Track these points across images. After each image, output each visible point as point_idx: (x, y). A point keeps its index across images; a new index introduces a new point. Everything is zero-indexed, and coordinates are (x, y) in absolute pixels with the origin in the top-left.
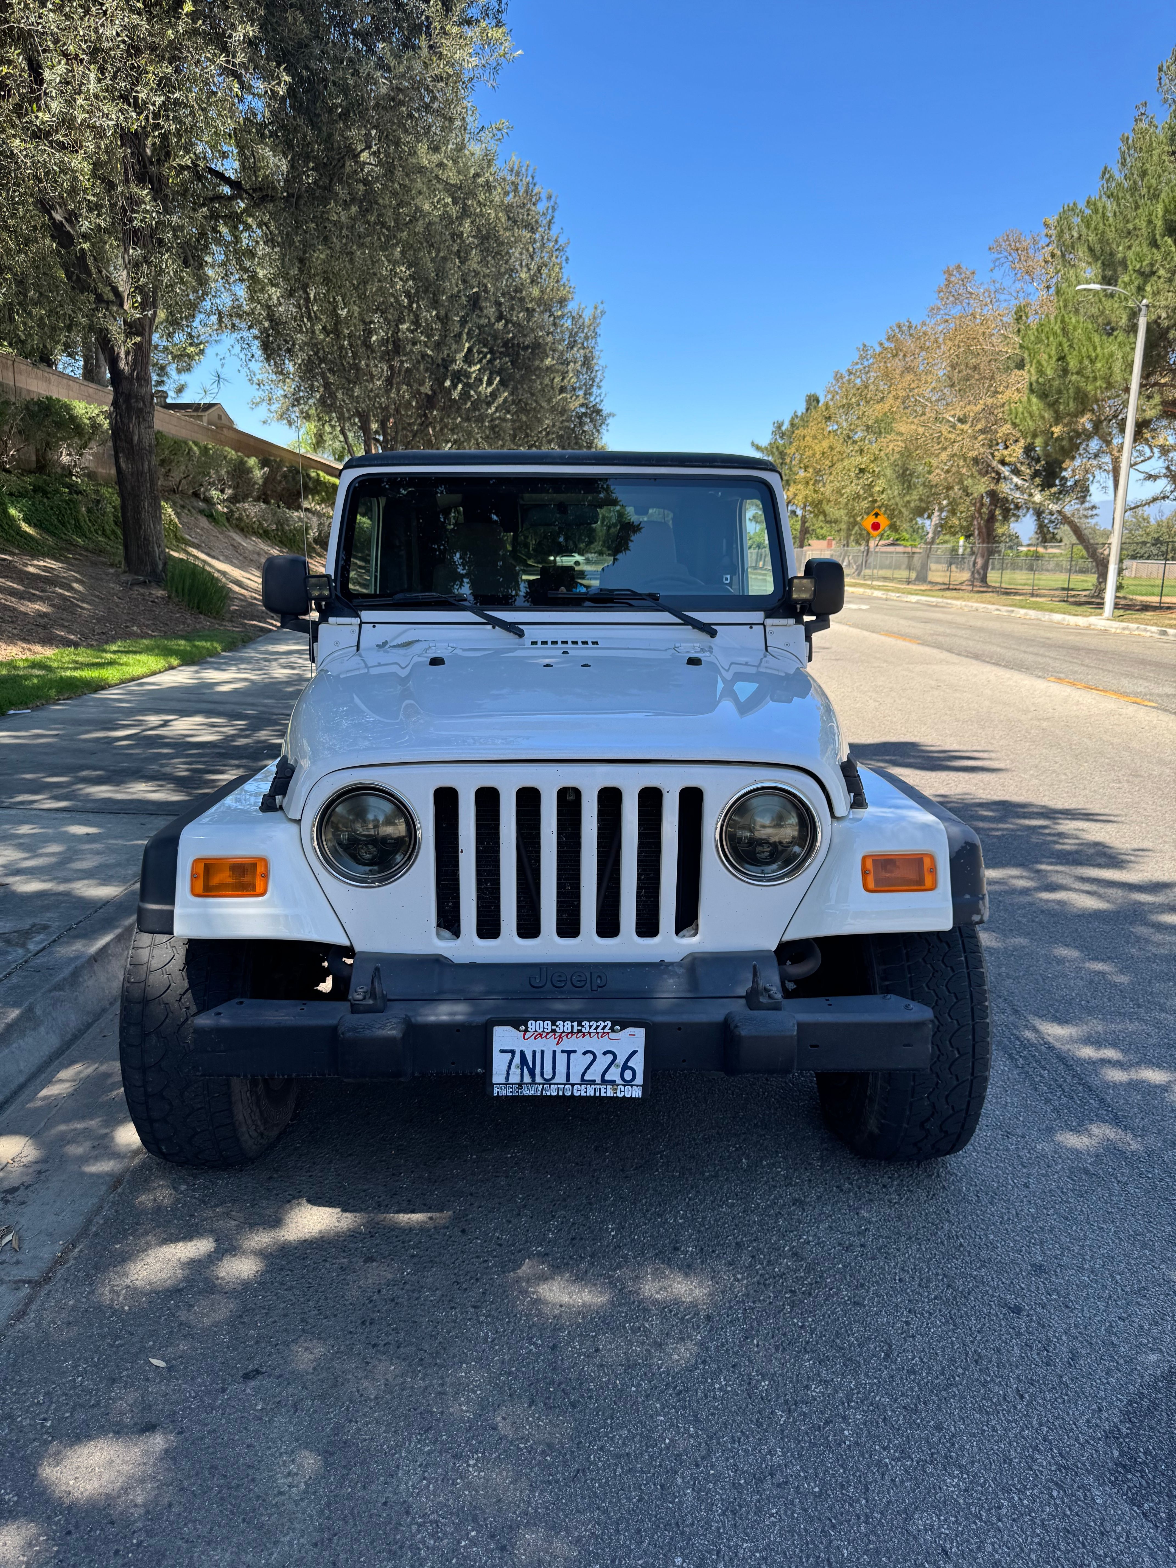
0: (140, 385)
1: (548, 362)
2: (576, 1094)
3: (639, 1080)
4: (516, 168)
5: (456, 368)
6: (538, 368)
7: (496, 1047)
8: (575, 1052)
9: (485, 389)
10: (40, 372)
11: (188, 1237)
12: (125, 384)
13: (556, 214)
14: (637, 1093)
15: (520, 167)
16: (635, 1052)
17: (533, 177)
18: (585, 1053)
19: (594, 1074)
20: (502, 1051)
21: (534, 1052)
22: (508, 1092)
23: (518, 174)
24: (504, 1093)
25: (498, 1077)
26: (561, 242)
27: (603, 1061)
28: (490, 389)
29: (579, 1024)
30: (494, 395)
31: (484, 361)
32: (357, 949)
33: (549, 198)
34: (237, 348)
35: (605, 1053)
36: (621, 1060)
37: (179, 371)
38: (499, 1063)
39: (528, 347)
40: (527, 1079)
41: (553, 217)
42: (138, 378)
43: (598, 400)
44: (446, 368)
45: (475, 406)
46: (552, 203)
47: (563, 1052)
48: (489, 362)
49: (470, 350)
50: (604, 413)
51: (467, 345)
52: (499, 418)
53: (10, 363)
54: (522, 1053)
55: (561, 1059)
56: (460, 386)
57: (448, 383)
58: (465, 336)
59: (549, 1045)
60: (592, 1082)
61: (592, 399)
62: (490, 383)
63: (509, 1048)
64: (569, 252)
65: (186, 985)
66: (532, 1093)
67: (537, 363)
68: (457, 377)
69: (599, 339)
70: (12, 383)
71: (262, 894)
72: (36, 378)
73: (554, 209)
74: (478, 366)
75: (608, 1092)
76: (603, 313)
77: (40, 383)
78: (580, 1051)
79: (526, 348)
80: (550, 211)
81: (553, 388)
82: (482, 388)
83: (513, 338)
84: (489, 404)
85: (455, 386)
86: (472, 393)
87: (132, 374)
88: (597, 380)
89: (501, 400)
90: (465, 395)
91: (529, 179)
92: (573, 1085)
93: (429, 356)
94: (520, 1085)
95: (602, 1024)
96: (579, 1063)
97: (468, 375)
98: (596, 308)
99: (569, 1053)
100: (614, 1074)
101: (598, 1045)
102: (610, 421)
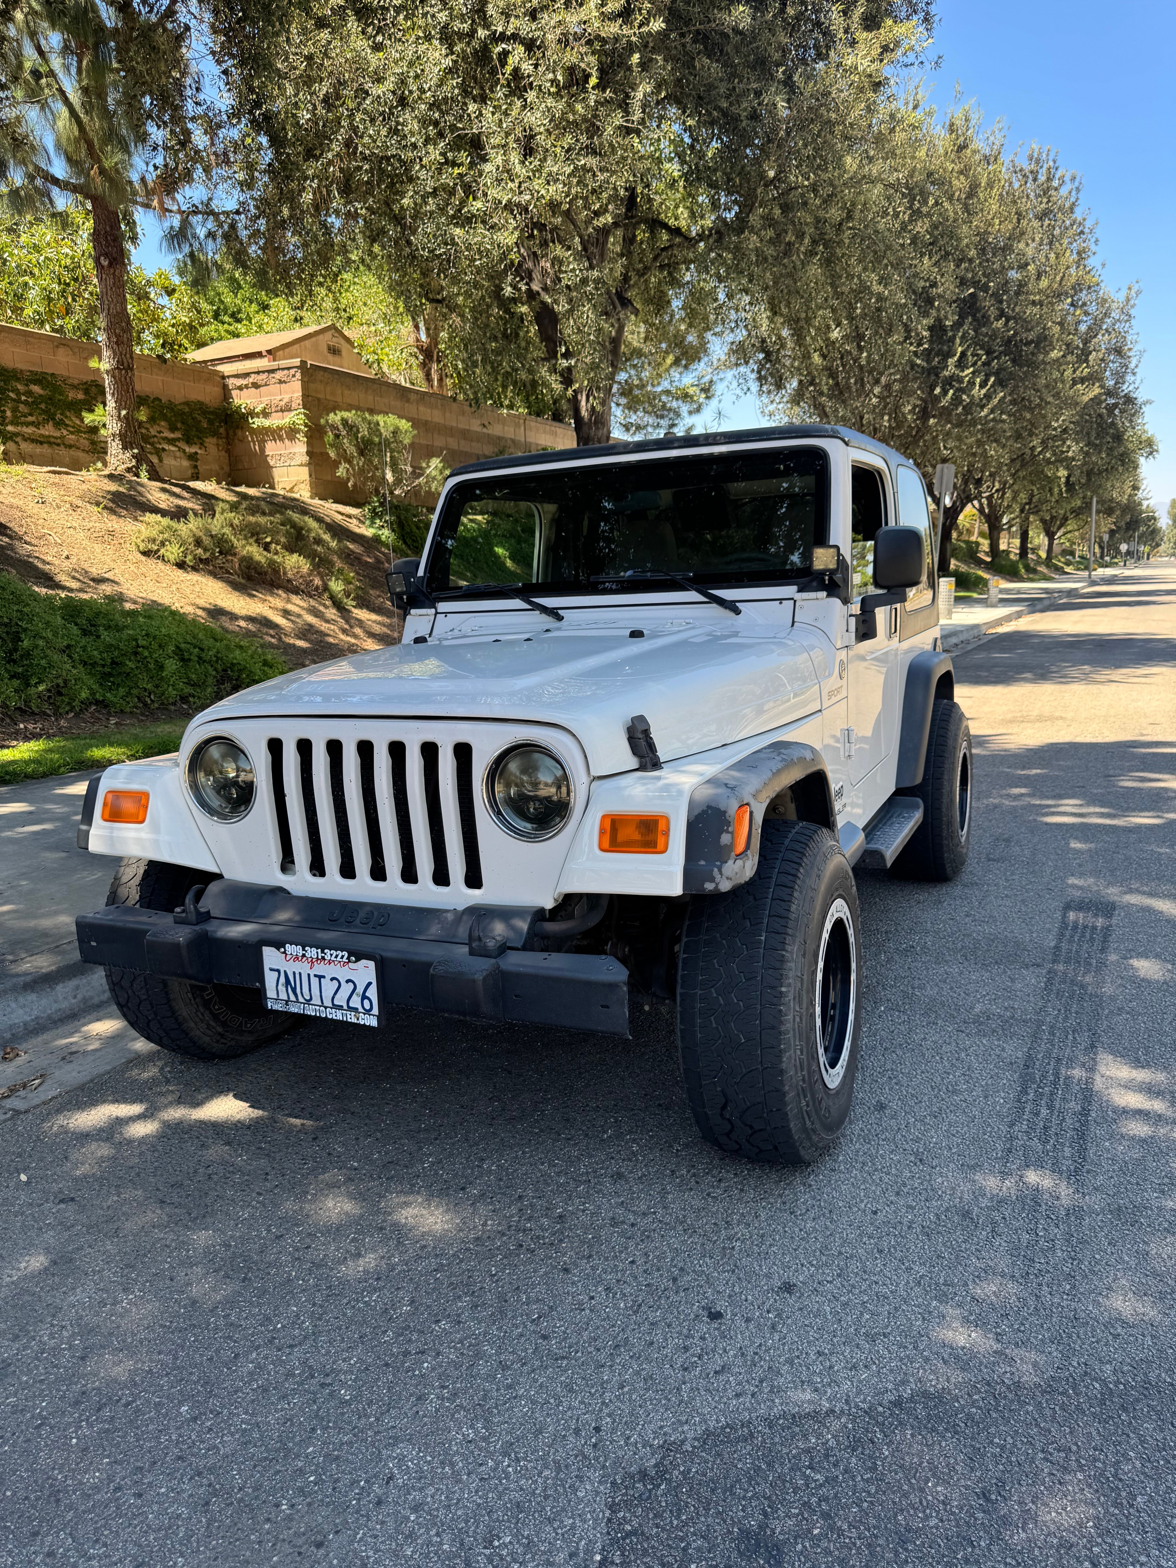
0: (597, 428)
1: (1055, 354)
2: (330, 1017)
3: (375, 1011)
4: (1035, 155)
5: (947, 373)
6: (1044, 362)
7: (267, 965)
8: (324, 977)
9: (978, 392)
10: (548, 427)
11: (133, 1102)
12: (585, 429)
13: (1080, 196)
14: (373, 1022)
15: (1040, 153)
16: (370, 984)
17: (1055, 162)
18: (332, 979)
19: (341, 1000)
20: (271, 970)
21: (294, 973)
22: (278, 1007)
23: (1038, 161)
24: (275, 1007)
25: (271, 993)
26: (1088, 224)
27: (347, 989)
28: (983, 391)
29: (323, 952)
30: (988, 397)
31: (979, 363)
32: (226, 876)
33: (1073, 179)
34: (735, 384)
35: (348, 981)
36: (360, 989)
37: (690, 413)
38: (270, 979)
39: (1032, 341)
40: (293, 998)
41: (1077, 199)
42: (596, 422)
43: (1131, 388)
44: (937, 375)
45: (967, 409)
46: (1077, 184)
47: (315, 976)
48: (984, 364)
49: (963, 354)
50: (1140, 401)
51: (960, 349)
52: (994, 420)
53: (522, 421)
54: (285, 972)
55: (315, 981)
56: (951, 391)
57: (938, 391)
58: (958, 341)
59: (303, 968)
60: (340, 1007)
61: (1124, 387)
62: (983, 385)
63: (276, 967)
64: (1099, 233)
65: (138, 898)
66: (296, 1011)
67: (1041, 357)
68: (948, 382)
69: (1133, 321)
70: (523, 439)
71: (142, 822)
72: (545, 432)
73: (1078, 190)
74: (971, 369)
75: (351, 1018)
76: (1138, 293)
77: (548, 436)
78: (328, 977)
79: (1028, 343)
80: (1074, 193)
81: (1063, 382)
82: (975, 391)
83: (1015, 334)
84: (982, 407)
85: (945, 392)
86: (964, 397)
87: (590, 419)
88: (1132, 365)
89: (996, 401)
90: (956, 400)
91: (1051, 163)
92: (326, 1008)
93: (918, 366)
94: (287, 1002)
95: (340, 954)
96: (329, 988)
97: (960, 380)
98: (1130, 289)
99: (320, 977)
100: (356, 1002)
101: (343, 973)
102: (1144, 409)
